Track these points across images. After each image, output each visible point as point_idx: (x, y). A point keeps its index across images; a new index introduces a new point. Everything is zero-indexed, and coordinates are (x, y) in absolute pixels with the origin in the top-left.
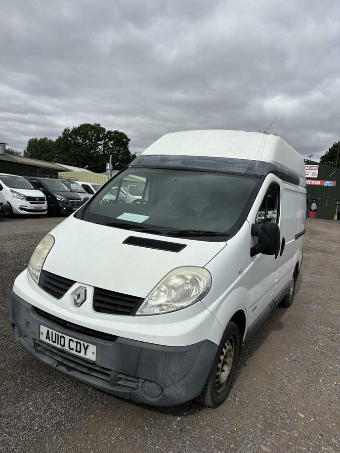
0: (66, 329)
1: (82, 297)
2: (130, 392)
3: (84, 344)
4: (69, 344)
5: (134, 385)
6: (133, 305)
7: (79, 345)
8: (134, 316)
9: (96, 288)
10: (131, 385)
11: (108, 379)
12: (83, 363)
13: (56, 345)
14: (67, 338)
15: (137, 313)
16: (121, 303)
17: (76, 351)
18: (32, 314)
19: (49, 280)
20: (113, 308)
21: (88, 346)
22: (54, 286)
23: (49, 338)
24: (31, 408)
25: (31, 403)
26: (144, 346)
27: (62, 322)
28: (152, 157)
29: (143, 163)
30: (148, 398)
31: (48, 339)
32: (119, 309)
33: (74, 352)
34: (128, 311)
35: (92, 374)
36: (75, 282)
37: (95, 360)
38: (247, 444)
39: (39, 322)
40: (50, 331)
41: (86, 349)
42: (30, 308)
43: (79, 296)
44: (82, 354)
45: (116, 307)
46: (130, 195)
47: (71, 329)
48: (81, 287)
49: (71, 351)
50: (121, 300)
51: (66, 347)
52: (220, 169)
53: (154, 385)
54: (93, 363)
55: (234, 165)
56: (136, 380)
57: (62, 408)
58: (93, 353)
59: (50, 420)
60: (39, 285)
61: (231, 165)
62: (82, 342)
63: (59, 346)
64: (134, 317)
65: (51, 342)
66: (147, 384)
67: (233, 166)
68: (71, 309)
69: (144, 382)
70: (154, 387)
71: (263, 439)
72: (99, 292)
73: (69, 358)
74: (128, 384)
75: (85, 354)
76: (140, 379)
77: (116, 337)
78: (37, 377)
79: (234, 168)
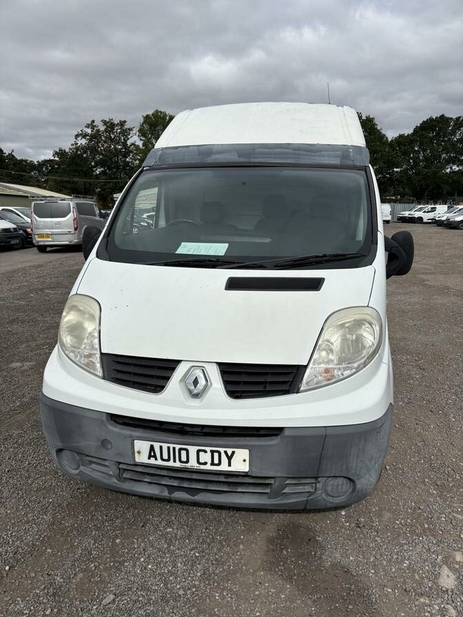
0: (186, 437)
1: (202, 382)
2: (306, 499)
3: (226, 452)
4: (198, 457)
5: (308, 488)
6: (289, 378)
7: (216, 455)
8: (298, 392)
9: (221, 365)
10: (305, 489)
11: (268, 491)
12: (222, 479)
13: (171, 464)
14: (193, 450)
15: (302, 389)
16: (270, 379)
17: (213, 464)
18: (111, 428)
19: (120, 367)
20: (260, 388)
21: (233, 453)
22: (135, 374)
23: (155, 456)
24: (150, 567)
25: (142, 560)
26: (329, 432)
27: (175, 428)
28: (179, 149)
29: (170, 161)
30: (331, 500)
31: (153, 459)
32: (269, 388)
33: (208, 467)
34: (286, 387)
35: (239, 490)
36: (178, 362)
37: (247, 470)
38: (439, 518)
39: (131, 436)
40: (157, 446)
41: (230, 458)
42: (104, 418)
43: (196, 382)
44: (224, 467)
45: (263, 386)
46: (36, 217)
47: (193, 434)
48: (193, 366)
49: (203, 467)
50: (267, 374)
51: (193, 463)
52: (303, 162)
53: (340, 481)
54: (245, 475)
55: (320, 153)
56: (313, 481)
57: (191, 550)
58: (244, 461)
59: (190, 573)
60: (104, 378)
61: (316, 154)
62: (222, 450)
63: (178, 464)
64: (298, 395)
65: (160, 462)
66: (332, 482)
67: (319, 156)
68: (188, 404)
69: (326, 481)
70: (340, 483)
71: (450, 506)
72: (228, 370)
73: (195, 476)
74: (300, 489)
75: (230, 465)
76: (320, 479)
77: (281, 429)
78: (117, 518)
79: (322, 158)
